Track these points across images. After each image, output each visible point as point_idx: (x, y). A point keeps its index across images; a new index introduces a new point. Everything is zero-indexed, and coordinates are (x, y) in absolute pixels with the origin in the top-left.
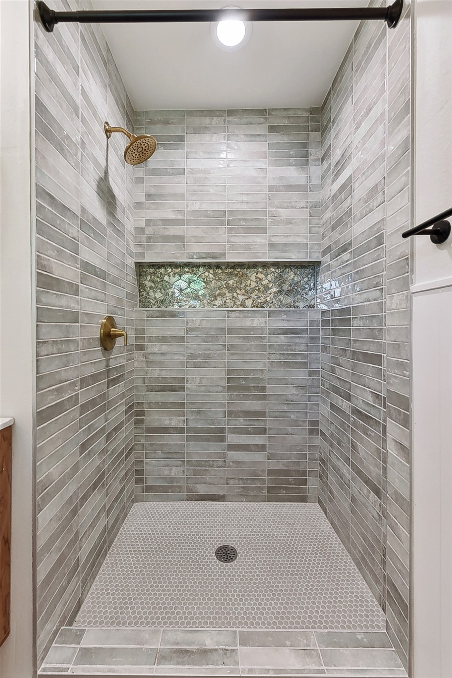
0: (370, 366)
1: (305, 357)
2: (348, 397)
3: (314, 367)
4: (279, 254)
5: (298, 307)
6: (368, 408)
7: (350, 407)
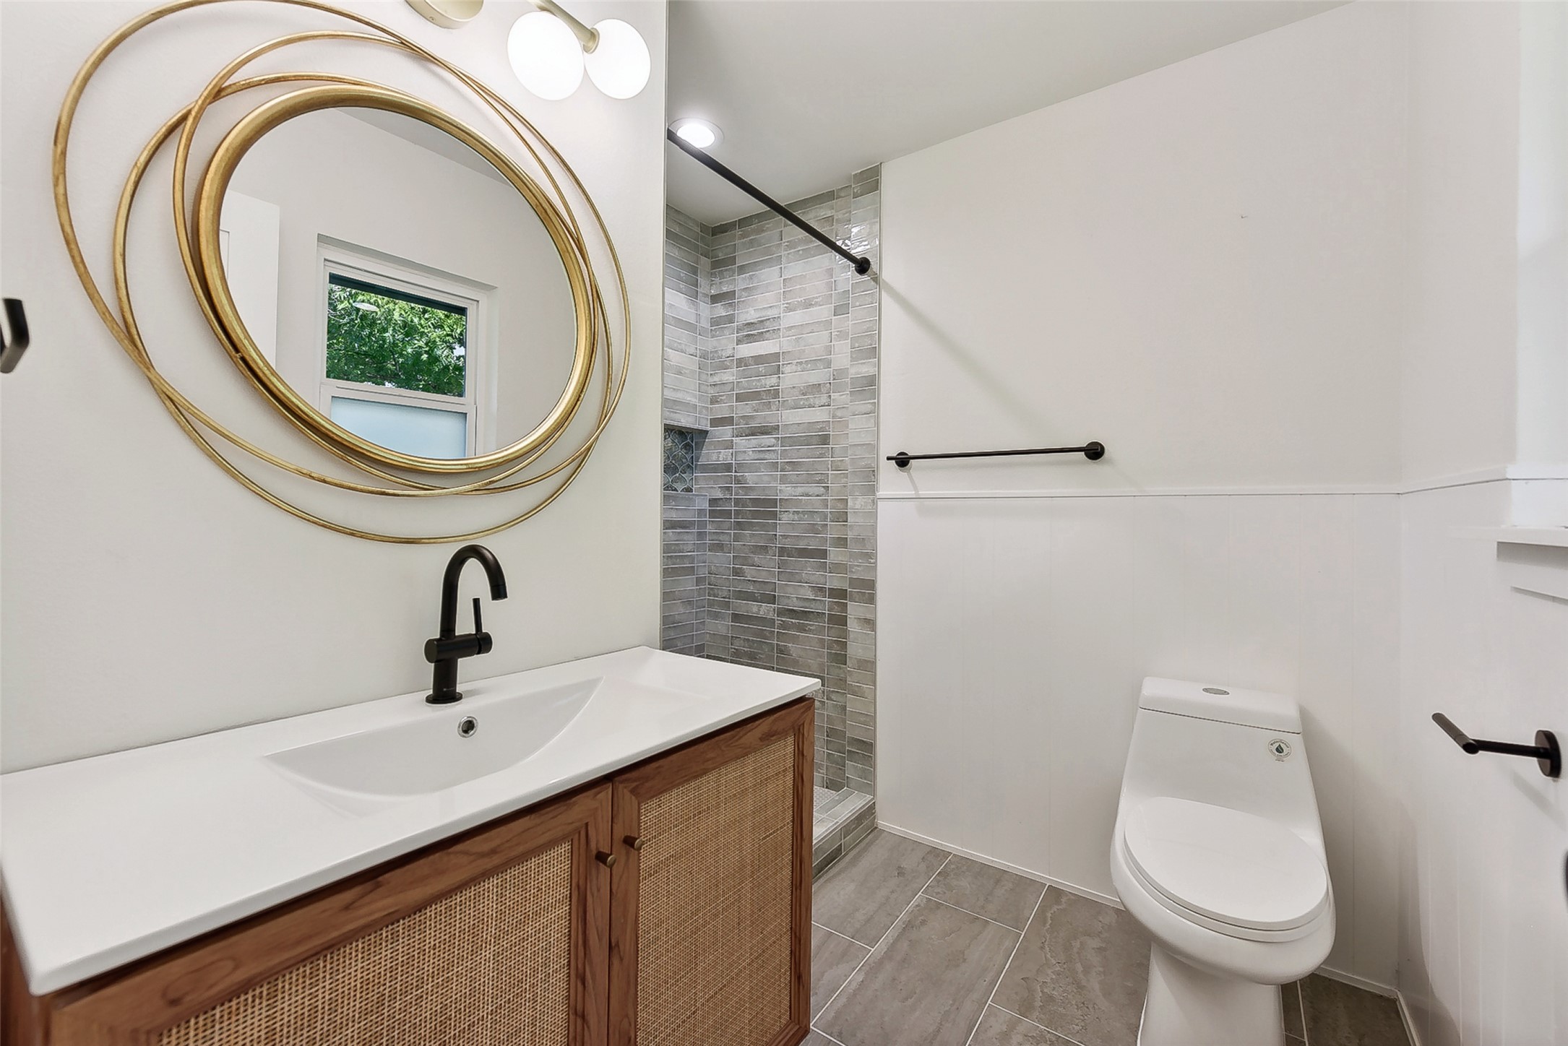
0: (809, 561)
1: (692, 559)
2: (772, 599)
3: (703, 572)
4: (668, 413)
5: (676, 490)
6: (806, 604)
7: (774, 610)
